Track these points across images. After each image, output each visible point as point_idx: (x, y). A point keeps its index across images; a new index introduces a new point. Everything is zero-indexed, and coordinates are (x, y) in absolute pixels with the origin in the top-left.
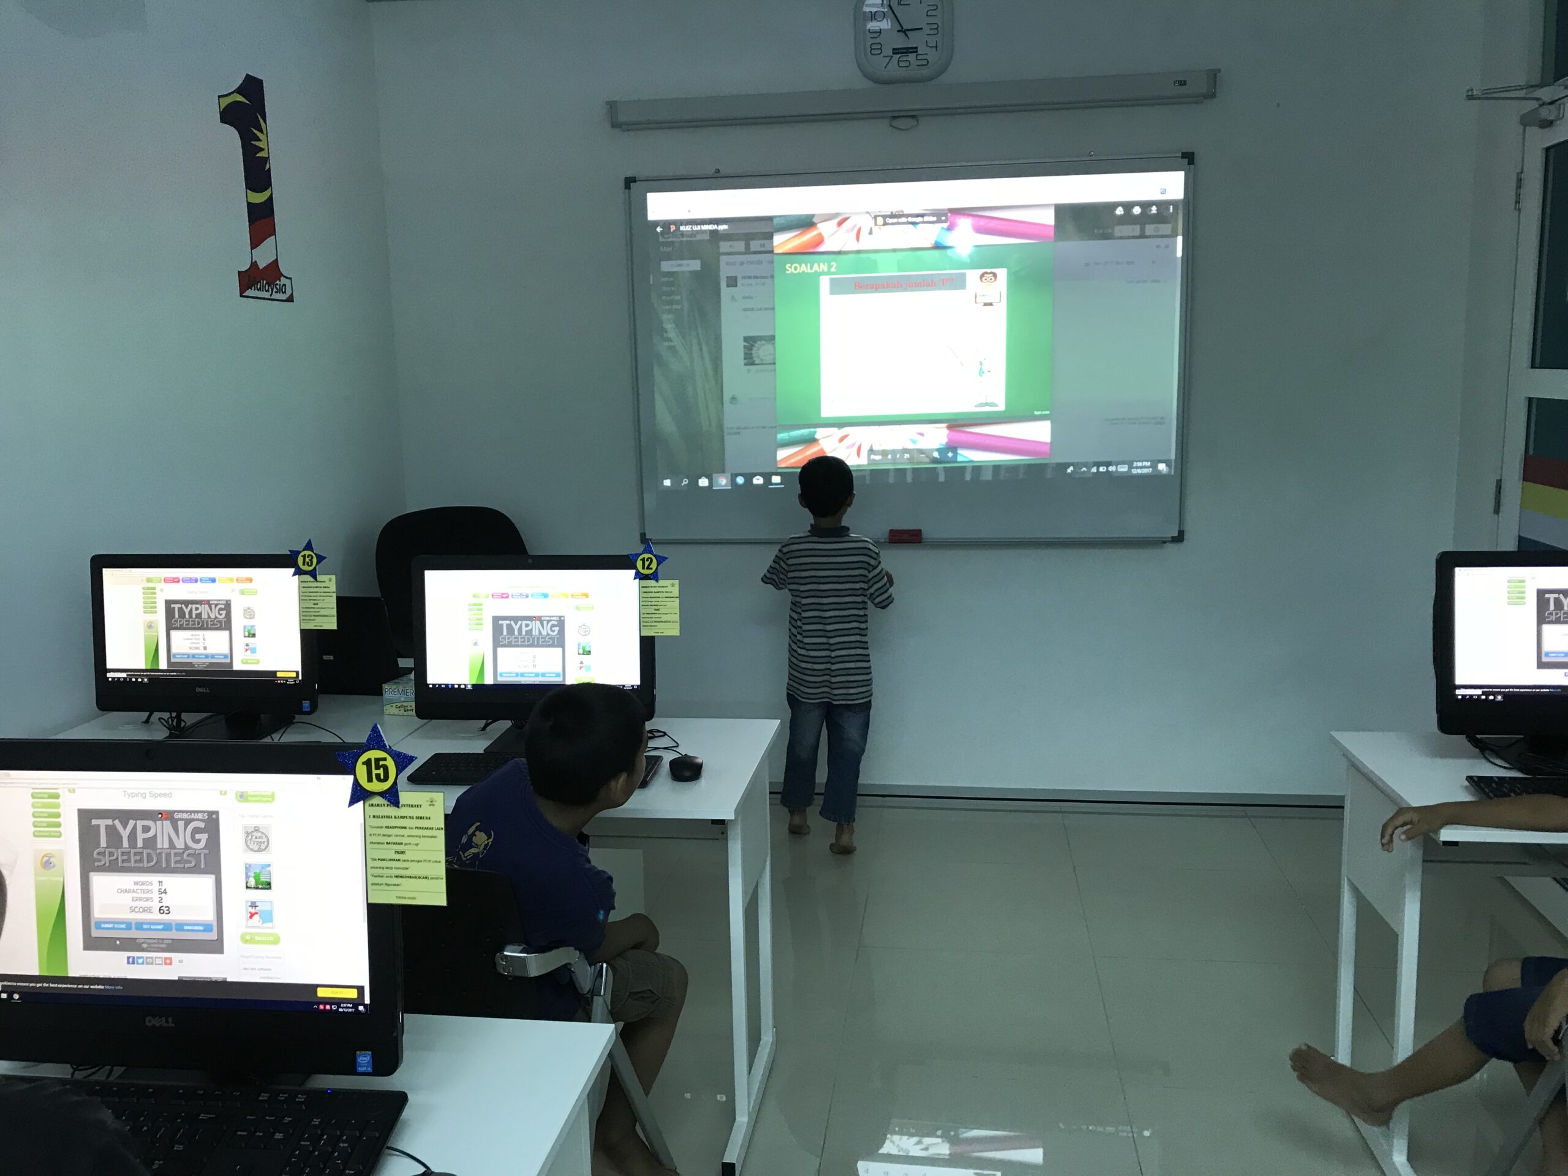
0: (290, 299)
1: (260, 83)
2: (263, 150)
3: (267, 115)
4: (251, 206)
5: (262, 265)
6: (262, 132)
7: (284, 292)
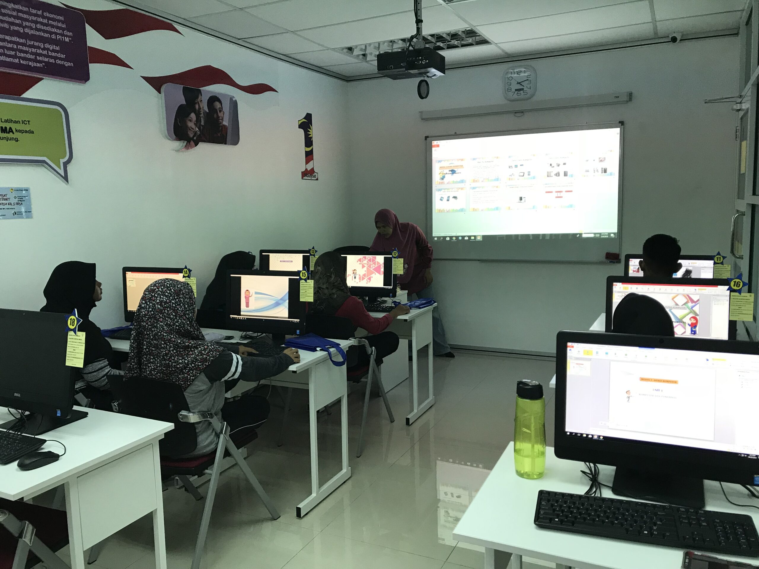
0: (317, 179)
1: (311, 115)
2: (310, 135)
3: (312, 123)
4: (306, 151)
5: (309, 170)
6: (310, 129)
7: (315, 177)
